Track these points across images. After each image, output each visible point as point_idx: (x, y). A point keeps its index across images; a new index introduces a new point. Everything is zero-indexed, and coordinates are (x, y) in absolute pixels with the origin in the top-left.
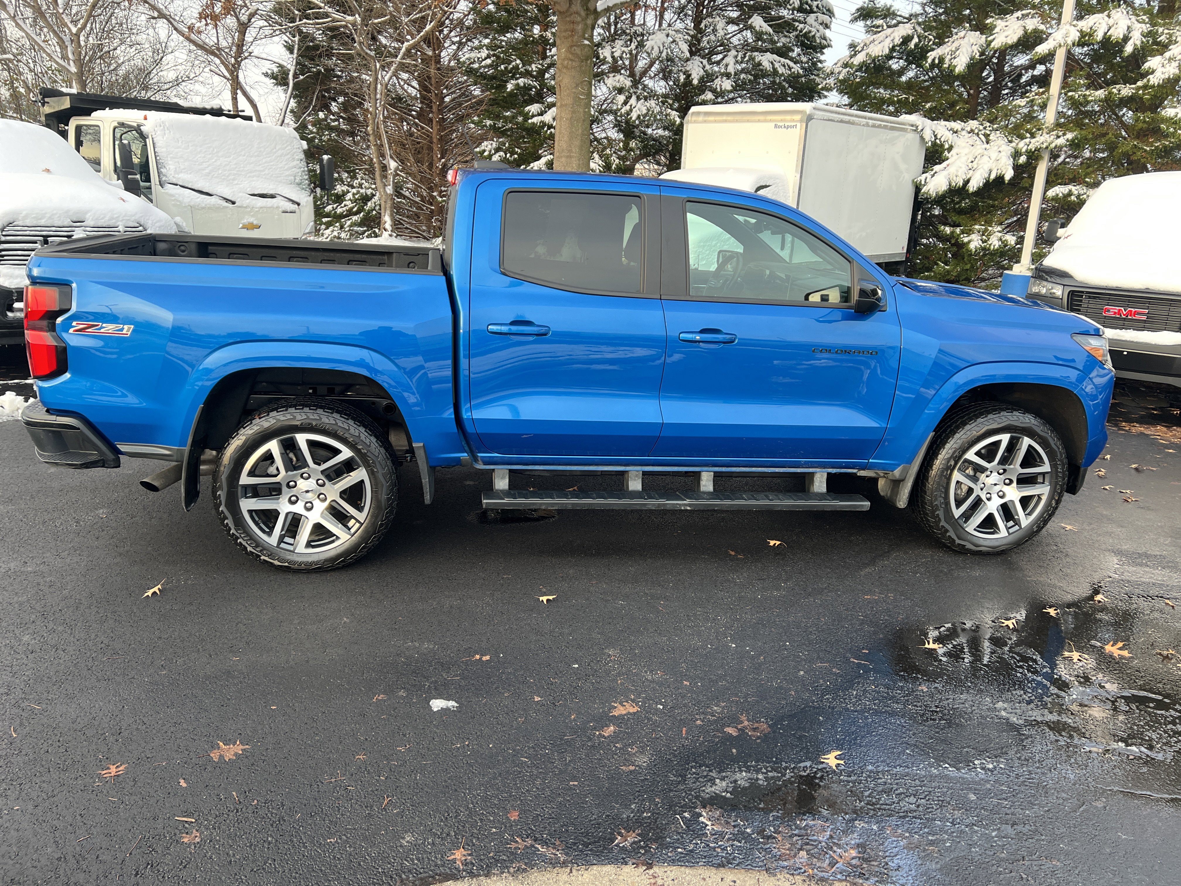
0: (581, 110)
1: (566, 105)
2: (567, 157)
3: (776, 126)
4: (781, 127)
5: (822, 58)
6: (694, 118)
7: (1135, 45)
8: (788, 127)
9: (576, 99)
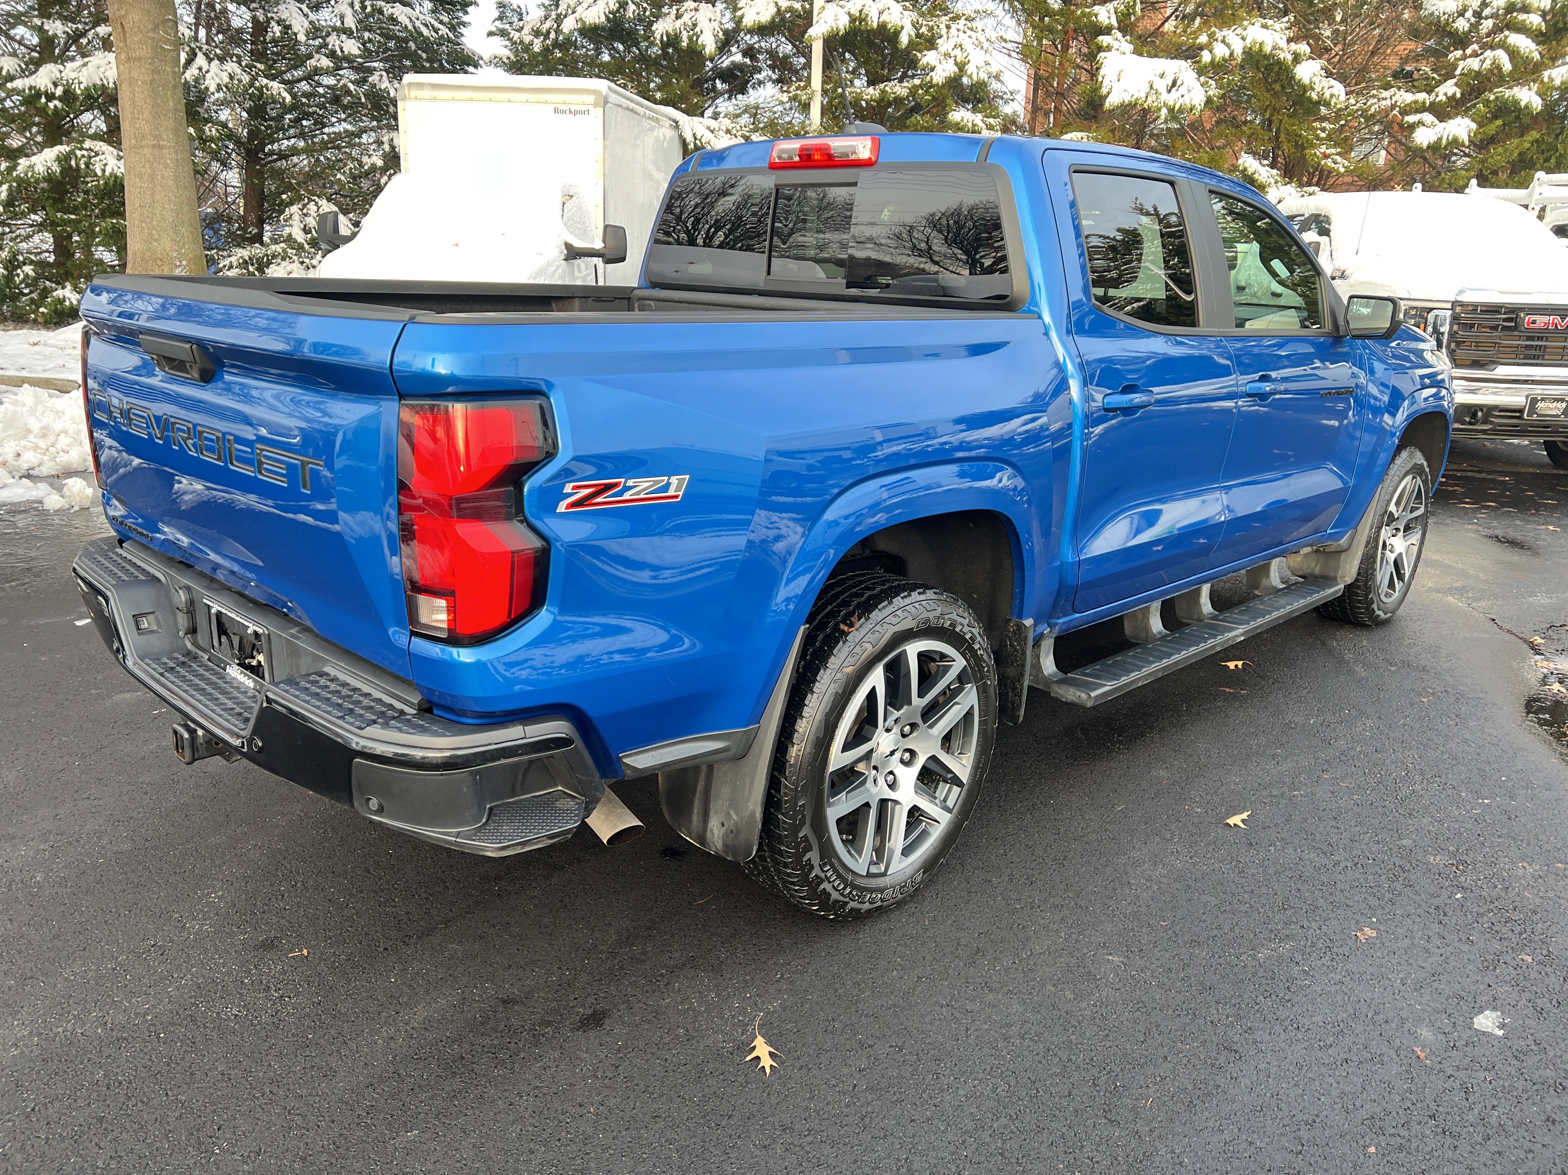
0: (169, 69)
1: (139, 59)
2: (154, 146)
3: (556, 110)
4: (564, 112)
5: (465, 19)
6: (414, 93)
7: (910, 35)
8: (576, 113)
9: (157, 50)
